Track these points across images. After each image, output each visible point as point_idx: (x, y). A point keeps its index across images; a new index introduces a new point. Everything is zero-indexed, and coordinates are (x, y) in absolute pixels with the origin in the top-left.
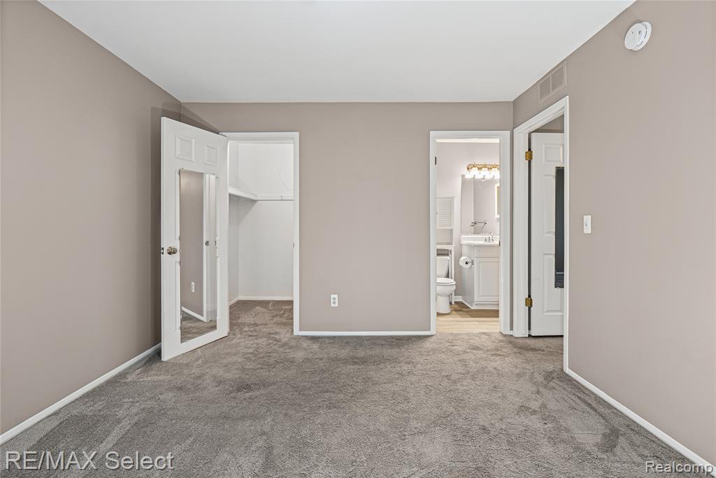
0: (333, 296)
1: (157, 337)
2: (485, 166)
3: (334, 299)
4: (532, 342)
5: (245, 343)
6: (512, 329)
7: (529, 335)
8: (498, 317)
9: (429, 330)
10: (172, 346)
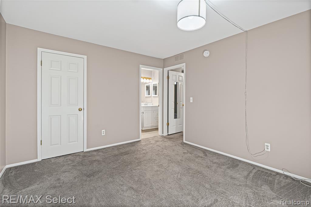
0: (103, 131)
2: (145, 78)
3: (103, 132)
4: (169, 136)
6: (163, 133)
7: (168, 135)
8: (158, 130)
9: (139, 138)
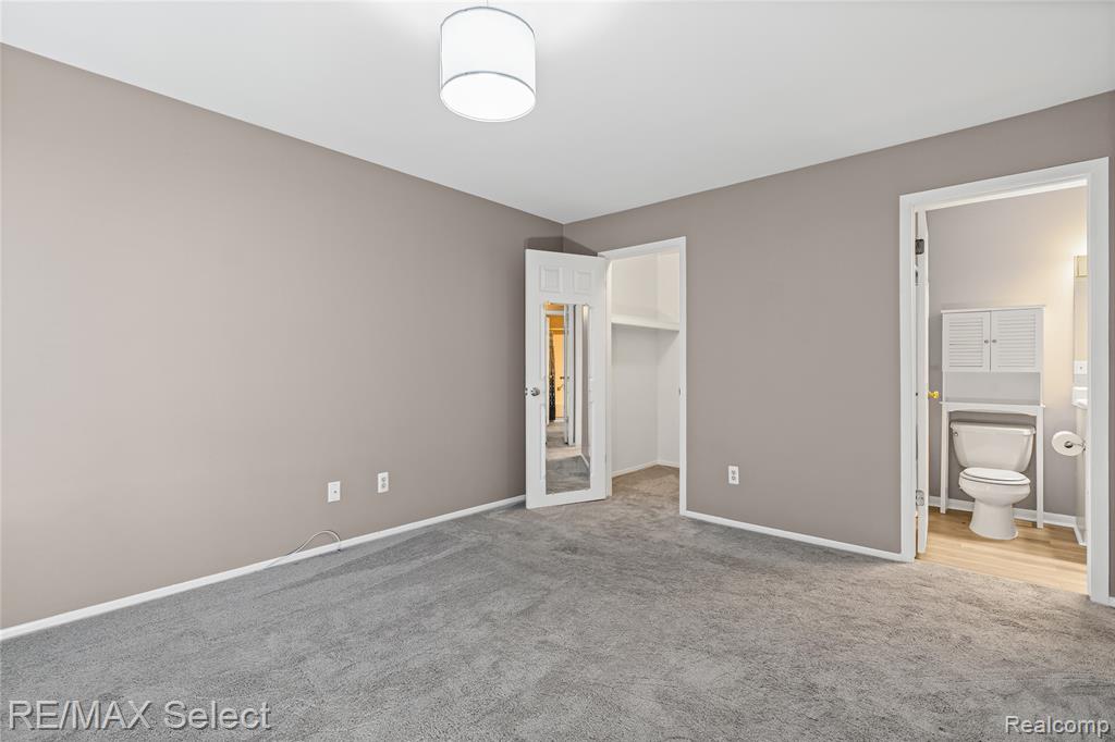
0: (731, 468)
1: (521, 488)
3: (734, 472)
5: (618, 510)
10: (537, 495)
